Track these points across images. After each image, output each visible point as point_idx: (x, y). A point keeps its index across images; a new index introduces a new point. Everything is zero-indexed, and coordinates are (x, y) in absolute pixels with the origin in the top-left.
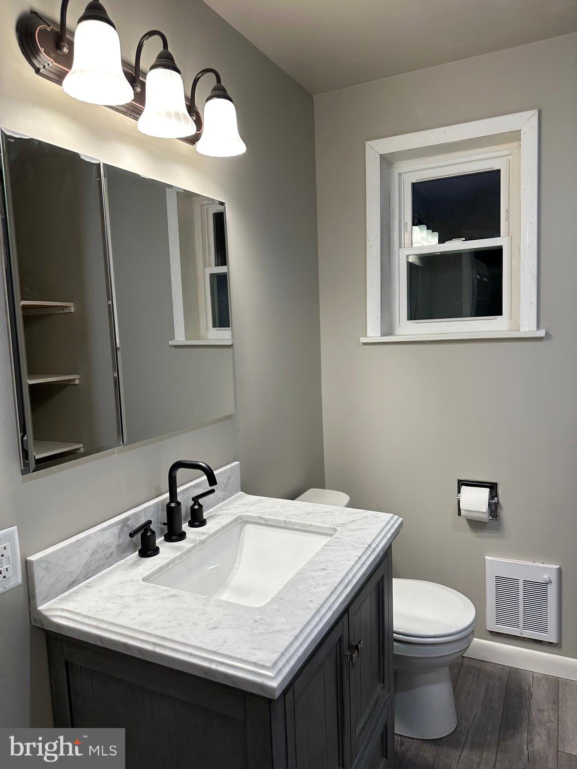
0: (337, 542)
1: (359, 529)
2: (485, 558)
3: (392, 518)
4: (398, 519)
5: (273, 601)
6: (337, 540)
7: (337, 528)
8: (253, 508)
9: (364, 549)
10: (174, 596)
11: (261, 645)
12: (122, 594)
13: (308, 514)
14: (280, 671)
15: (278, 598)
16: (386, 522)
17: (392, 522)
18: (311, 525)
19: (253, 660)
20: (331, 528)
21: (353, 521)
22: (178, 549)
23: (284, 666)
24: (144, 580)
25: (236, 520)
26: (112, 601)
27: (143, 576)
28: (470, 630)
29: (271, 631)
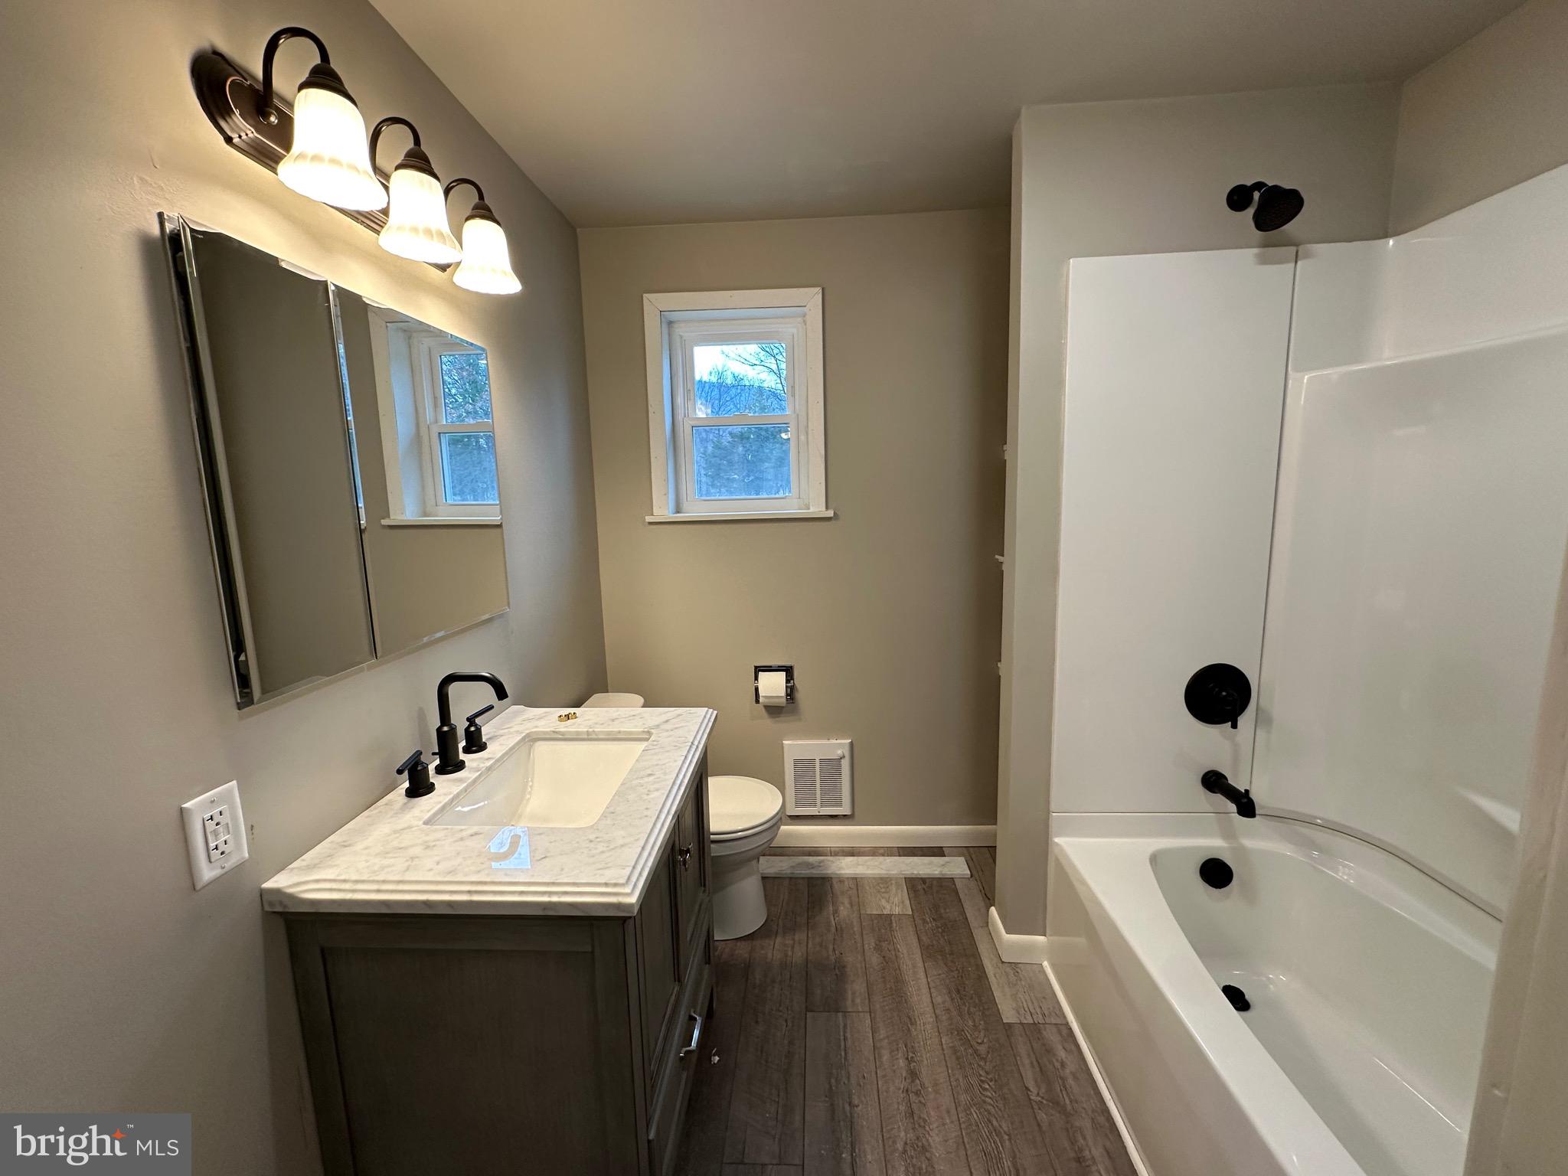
0: (656, 745)
1: (676, 728)
2: (783, 744)
3: (707, 713)
4: (712, 713)
5: (604, 816)
6: (655, 743)
7: (652, 730)
8: (542, 723)
9: (688, 747)
10: (476, 834)
11: (606, 864)
12: (402, 845)
13: (613, 720)
14: (635, 885)
15: (609, 813)
16: (703, 717)
17: (708, 716)
18: (619, 732)
19: (603, 881)
20: (644, 732)
21: (667, 721)
22: (461, 780)
23: (638, 879)
24: (426, 823)
25: (524, 739)
26: (391, 855)
27: (424, 820)
28: (778, 817)
29: (612, 847)
